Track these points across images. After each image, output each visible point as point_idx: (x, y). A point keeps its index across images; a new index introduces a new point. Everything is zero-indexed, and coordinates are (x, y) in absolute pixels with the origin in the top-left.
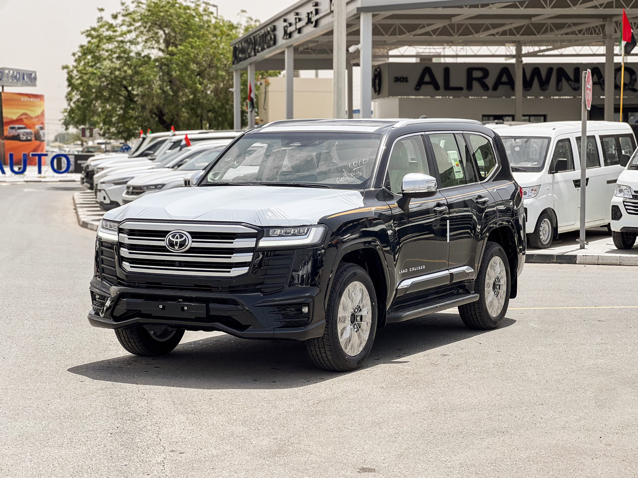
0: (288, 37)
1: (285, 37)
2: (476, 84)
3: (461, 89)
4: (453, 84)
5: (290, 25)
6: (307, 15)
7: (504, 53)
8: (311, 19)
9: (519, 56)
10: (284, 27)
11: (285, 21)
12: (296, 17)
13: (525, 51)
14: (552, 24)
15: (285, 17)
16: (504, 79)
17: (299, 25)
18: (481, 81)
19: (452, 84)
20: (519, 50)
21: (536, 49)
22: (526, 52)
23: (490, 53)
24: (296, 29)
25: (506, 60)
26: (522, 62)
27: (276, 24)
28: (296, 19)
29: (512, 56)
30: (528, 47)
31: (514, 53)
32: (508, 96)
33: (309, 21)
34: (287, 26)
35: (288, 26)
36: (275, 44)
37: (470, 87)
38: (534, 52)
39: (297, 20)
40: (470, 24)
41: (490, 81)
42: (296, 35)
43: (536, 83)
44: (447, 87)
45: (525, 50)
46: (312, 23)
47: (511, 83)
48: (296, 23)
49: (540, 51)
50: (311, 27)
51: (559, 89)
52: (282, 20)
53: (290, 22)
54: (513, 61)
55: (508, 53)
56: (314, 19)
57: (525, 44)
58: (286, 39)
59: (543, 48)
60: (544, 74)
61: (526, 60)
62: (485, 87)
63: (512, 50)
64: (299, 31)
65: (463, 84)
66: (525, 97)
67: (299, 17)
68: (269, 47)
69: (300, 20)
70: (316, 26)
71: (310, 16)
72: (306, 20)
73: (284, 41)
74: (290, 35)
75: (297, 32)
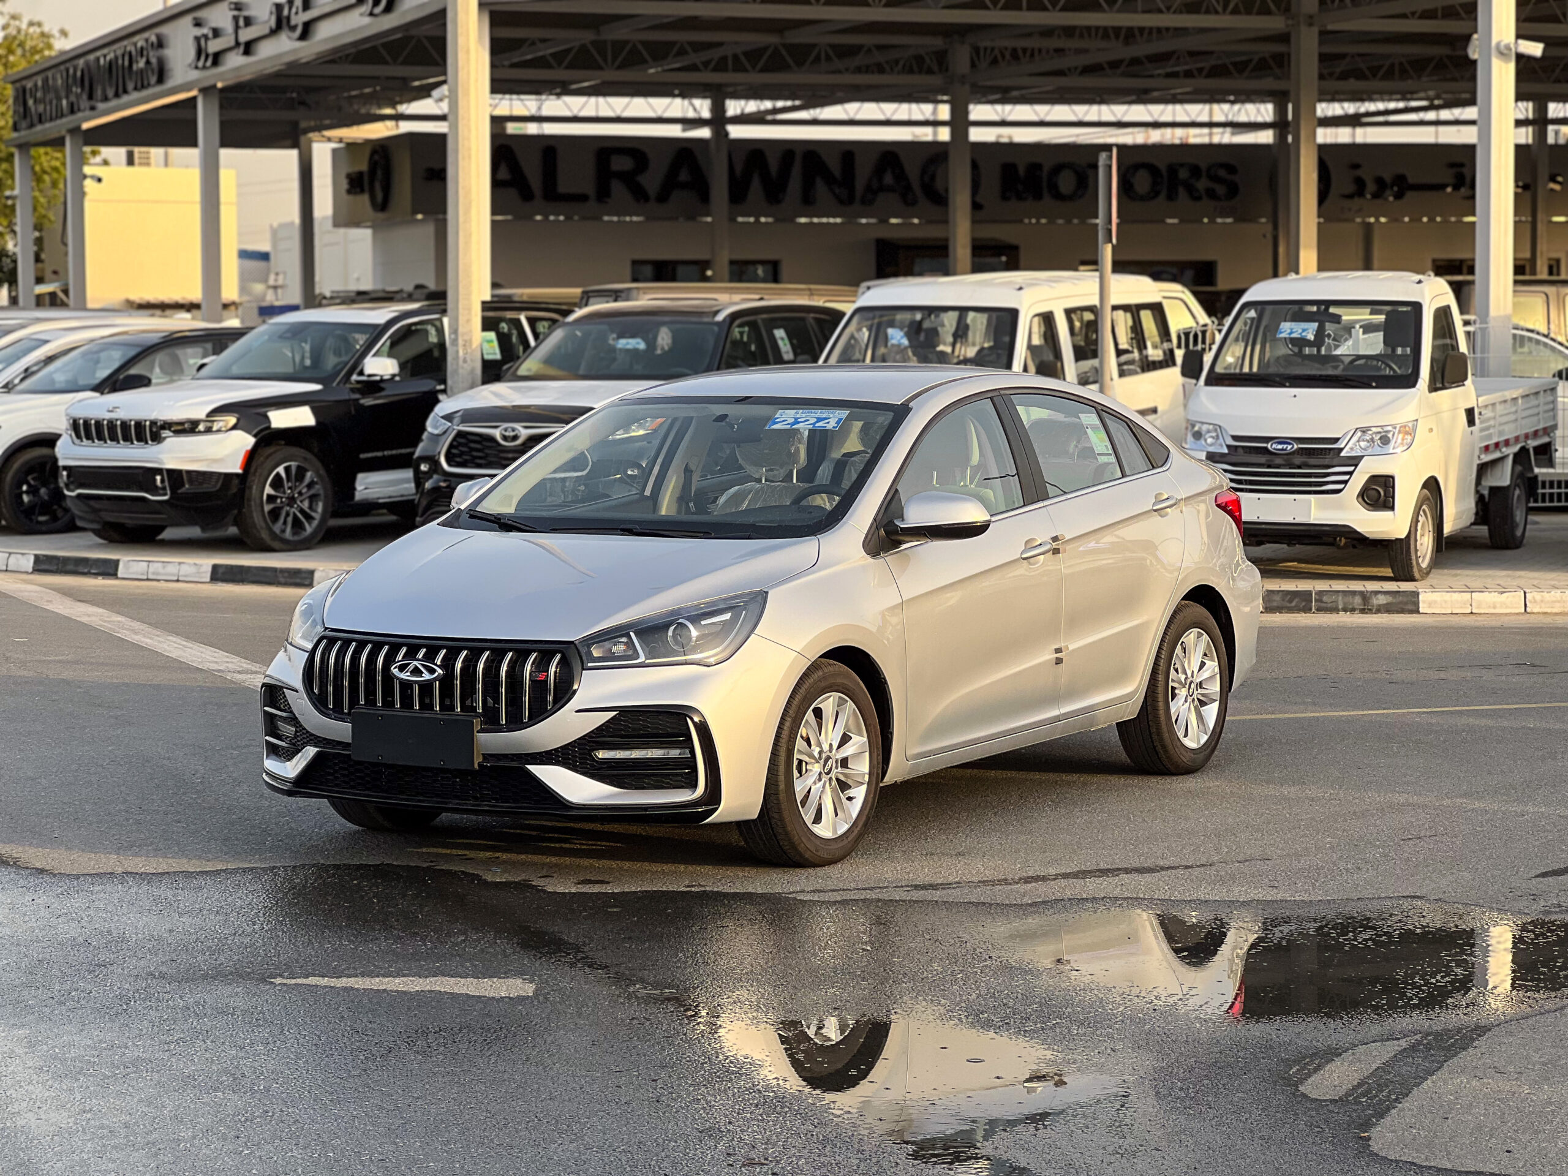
0: (209, 63)
1: (200, 64)
2: (618, 189)
3: (582, 198)
4: (564, 186)
5: (216, 33)
6: (274, 10)
7: (678, 114)
8: (288, 18)
9: (719, 120)
10: (197, 39)
11: (198, 24)
12: (236, 13)
13: (735, 109)
14: (833, 46)
15: (200, 14)
16: (684, 176)
17: (246, 35)
18: (630, 180)
19: (563, 188)
20: (718, 109)
21: (768, 105)
22: (738, 112)
23: (651, 114)
24: (238, 44)
25: (684, 130)
26: (727, 134)
27: (164, 30)
28: (236, 19)
29: (698, 122)
30: (742, 102)
31: (706, 114)
32: (692, 217)
33: (281, 23)
34: (206, 37)
35: (210, 35)
36: (161, 80)
37: (603, 194)
38: (759, 112)
39: (241, 23)
40: (645, 44)
41: (651, 180)
42: (235, 60)
43: (756, 186)
44: (553, 195)
45: (733, 107)
46: (293, 28)
47: (701, 190)
48: (237, 28)
49: (775, 111)
50: (289, 38)
51: (808, 203)
52: (188, 20)
53: (214, 25)
54: (705, 133)
55: (691, 114)
56: (300, 18)
57: (736, 96)
58: (204, 67)
59: (780, 104)
60: (774, 167)
61: (736, 132)
62: (640, 194)
63: (703, 107)
64: (248, 48)
65: (588, 187)
66: (733, 220)
67: (246, 13)
68: (142, 86)
69: (248, 22)
70: (305, 35)
71: (286, 12)
72: (273, 22)
73: (195, 75)
74: (217, 59)
75: (242, 49)
